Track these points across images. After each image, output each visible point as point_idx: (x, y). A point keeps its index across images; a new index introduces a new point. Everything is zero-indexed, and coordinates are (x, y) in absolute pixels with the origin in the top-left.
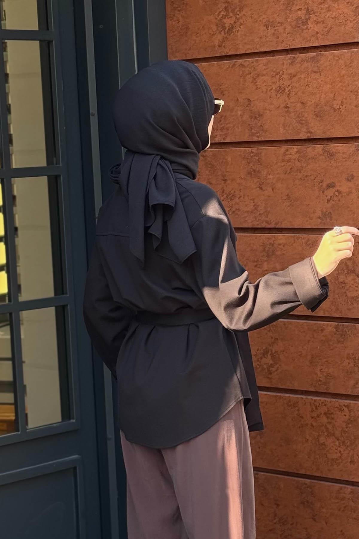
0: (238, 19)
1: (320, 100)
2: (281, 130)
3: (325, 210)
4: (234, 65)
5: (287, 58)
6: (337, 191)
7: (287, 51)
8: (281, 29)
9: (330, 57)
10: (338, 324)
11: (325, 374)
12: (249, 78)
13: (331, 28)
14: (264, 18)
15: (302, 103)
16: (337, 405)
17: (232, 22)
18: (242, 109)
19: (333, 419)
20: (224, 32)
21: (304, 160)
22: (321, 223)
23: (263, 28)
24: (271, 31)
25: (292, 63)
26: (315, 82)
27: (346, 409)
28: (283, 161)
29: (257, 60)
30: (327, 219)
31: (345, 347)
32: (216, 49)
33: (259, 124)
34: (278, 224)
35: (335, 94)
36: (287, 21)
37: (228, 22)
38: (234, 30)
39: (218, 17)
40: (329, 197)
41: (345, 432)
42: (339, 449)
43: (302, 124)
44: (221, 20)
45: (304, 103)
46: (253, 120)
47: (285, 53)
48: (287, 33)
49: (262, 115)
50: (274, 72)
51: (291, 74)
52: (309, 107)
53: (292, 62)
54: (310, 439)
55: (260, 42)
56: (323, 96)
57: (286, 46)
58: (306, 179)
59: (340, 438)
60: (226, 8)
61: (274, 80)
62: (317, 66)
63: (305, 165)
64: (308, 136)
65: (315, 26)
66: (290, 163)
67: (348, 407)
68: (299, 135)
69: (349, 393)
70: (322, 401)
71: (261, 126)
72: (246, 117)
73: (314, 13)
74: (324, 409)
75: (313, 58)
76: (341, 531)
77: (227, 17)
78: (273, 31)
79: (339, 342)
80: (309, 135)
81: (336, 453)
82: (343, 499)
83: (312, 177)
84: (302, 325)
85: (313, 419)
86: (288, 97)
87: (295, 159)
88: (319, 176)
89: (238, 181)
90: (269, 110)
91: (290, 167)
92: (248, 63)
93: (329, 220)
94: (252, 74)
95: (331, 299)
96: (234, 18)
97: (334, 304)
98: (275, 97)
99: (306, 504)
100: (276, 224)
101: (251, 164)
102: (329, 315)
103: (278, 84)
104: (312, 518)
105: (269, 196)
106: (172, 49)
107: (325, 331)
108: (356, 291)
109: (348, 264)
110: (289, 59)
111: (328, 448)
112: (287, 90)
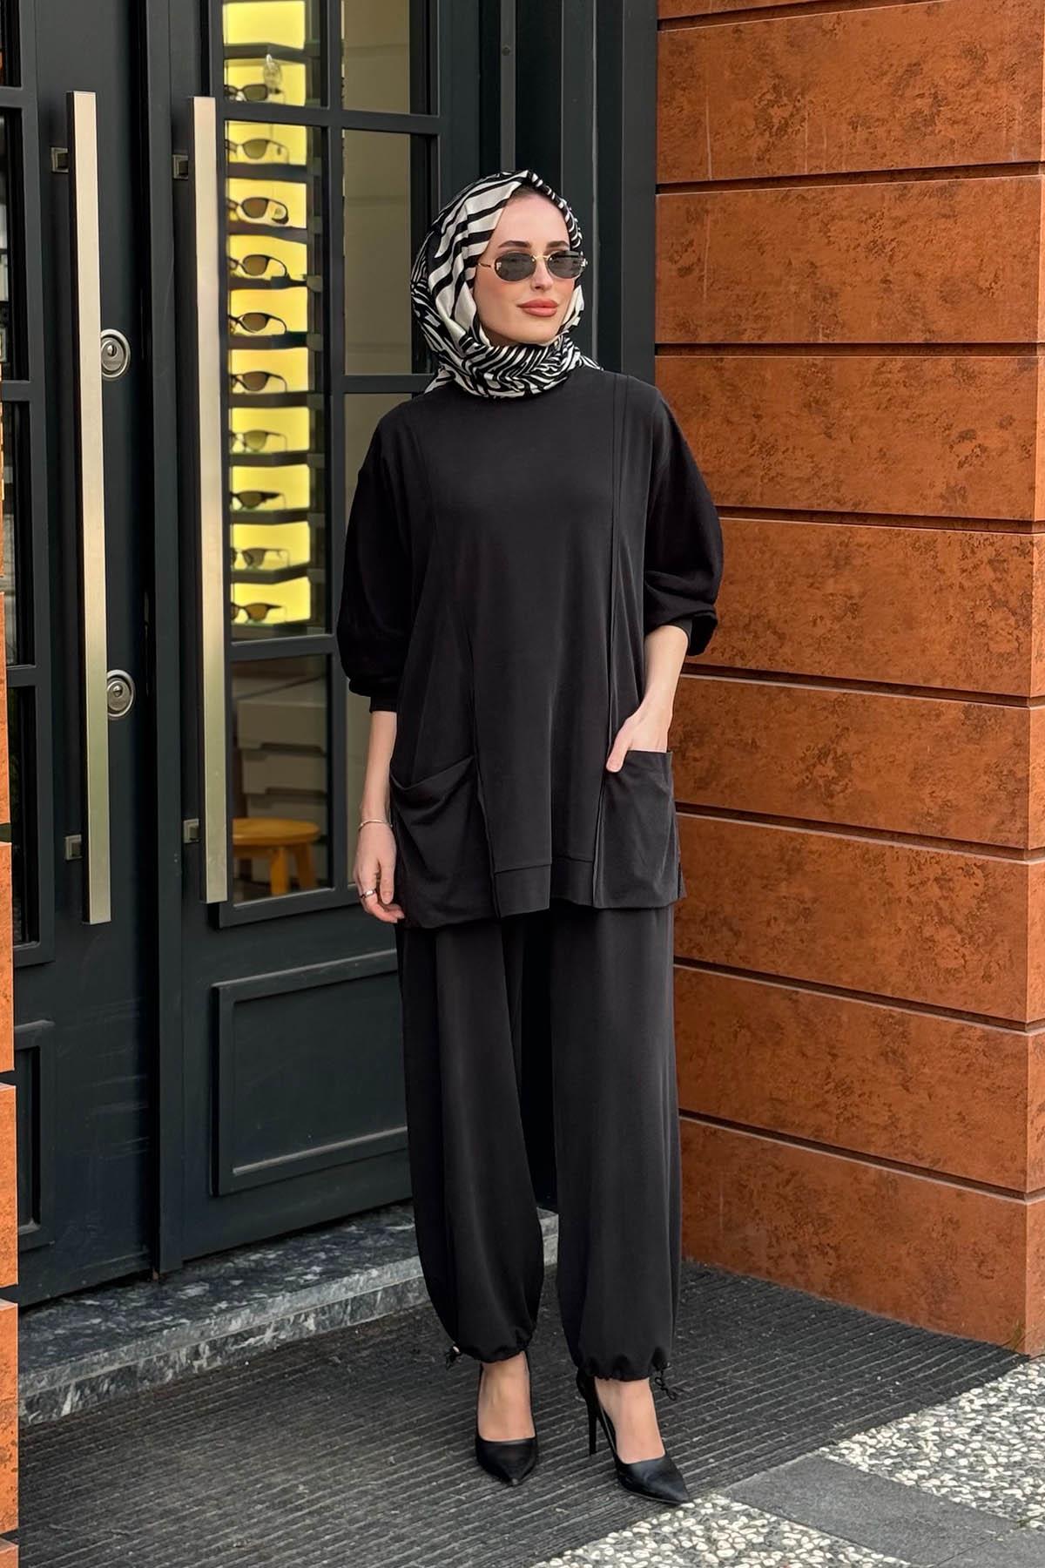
0: (798, 110)
1: (952, 271)
2: (874, 324)
3: (953, 483)
4: (786, 196)
5: (892, 188)
6: (979, 446)
7: (892, 175)
8: (881, 132)
9: (977, 189)
10: (970, 706)
11: (940, 801)
12: (814, 224)
13: (980, 133)
14: (847, 111)
15: (918, 275)
16: (961, 863)
17: (786, 115)
18: (798, 280)
20: (770, 132)
21: (916, 384)
22: (944, 506)
23: (844, 127)
24: (862, 133)
26: (944, 234)
27: (979, 873)
28: (874, 383)
29: (834, 189)
30: (955, 500)
31: (982, 751)
32: (753, 163)
33: (831, 312)
34: (860, 504)
35: (982, 261)
36: (895, 117)
37: (777, 114)
38: (790, 130)
39: (760, 103)
40: (962, 458)
41: (975, 917)
42: (962, 950)
43: (915, 315)
44: (764, 110)
45: (920, 275)
46: (818, 303)
47: (888, 178)
48: (893, 139)
49: (836, 295)
50: (864, 212)
51: (897, 218)
52: (930, 282)
53: (901, 196)
54: (904, 928)
55: (839, 155)
56: (959, 263)
57: (891, 163)
58: (919, 420)
59: (964, 929)
60: (775, 87)
61: (864, 228)
62: (950, 206)
63: (916, 394)
64: (926, 339)
65: (950, 128)
66: (887, 390)
67: (982, 867)
68: (908, 335)
69: (986, 842)
70: (931, 855)
71: (835, 315)
72: (806, 296)
73: (947, 105)
74: (932, 871)
75: (942, 189)
76: (959, 1114)
77: (776, 106)
78: (865, 135)
79: (970, 740)
80: (928, 336)
81: (956, 958)
82: (965, 1050)
83: (931, 418)
85: (913, 889)
86: (889, 261)
87: (897, 383)
88: (944, 416)
89: (785, 420)
90: (851, 285)
91: (888, 397)
92: (814, 194)
93: (959, 501)
94: (821, 215)
95: (958, 656)
96: (790, 108)
97: (964, 664)
98: (864, 260)
99: (891, 1056)
100: (856, 505)
101: (811, 389)
102: (952, 687)
103: (870, 238)
104: (903, 1085)
105: (843, 451)
106: (665, 161)
107: (943, 718)
108: (1009, 641)
109: (995, 588)
110: (896, 190)
111: (940, 948)
112: (888, 249)
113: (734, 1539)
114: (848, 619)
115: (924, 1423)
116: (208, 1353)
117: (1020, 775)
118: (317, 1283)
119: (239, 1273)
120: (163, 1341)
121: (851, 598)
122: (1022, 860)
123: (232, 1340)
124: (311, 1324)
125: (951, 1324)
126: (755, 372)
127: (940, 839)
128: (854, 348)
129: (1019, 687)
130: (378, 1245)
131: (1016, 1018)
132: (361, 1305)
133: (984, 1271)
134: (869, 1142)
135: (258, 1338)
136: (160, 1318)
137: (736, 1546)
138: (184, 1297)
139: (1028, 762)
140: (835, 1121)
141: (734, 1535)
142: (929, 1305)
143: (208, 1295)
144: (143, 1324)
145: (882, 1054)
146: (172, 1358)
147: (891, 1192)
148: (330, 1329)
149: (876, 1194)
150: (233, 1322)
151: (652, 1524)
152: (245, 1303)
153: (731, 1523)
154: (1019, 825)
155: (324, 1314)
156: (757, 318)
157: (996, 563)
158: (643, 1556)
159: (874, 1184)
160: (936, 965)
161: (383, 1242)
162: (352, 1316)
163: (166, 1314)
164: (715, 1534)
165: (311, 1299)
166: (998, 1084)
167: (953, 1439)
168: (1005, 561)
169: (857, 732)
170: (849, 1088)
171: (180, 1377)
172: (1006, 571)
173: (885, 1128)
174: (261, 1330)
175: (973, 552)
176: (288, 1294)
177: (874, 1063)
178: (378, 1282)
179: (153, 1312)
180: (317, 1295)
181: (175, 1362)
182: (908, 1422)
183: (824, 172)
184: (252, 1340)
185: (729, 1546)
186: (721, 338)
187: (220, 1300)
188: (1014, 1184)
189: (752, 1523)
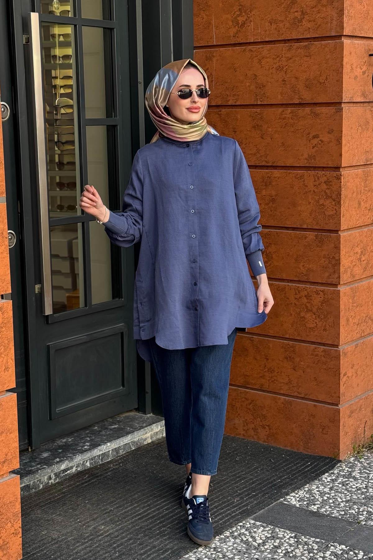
0: (249, 18)
1: (309, 76)
2: (279, 96)
3: (310, 154)
4: (245, 50)
5: (285, 46)
6: (320, 140)
7: (285, 41)
8: (281, 25)
9: (319, 46)
10: (317, 234)
11: (306, 269)
12: (256, 60)
13: (320, 25)
14: (268, 18)
15: (296, 78)
16: (315, 290)
17: (244, 20)
18: (250, 81)
19: (311, 300)
20: (238, 26)
21: (296, 118)
22: (307, 163)
23: (267, 24)
24: (274, 26)
25: (289, 50)
26: (306, 63)
27: (321, 293)
28: (280, 118)
29: (263, 47)
30: (311, 160)
31: (323, 250)
32: (232, 38)
33: (263, 92)
34: (275, 162)
35: (321, 72)
36: (287, 19)
38: (246, 25)
39: (234, 15)
40: (314, 145)
41: (320, 309)
42: (315, 321)
43: (295, 93)
44: (236, 18)
46: (258, 89)
47: (284, 42)
48: (286, 28)
49: (265, 86)
50: (275, 55)
51: (288, 57)
52: (301, 81)
54: (294, 313)
55: (265, 34)
56: (312, 73)
57: (285, 37)
58: (297, 131)
59: (316, 313)
60: (240, 9)
61: (275, 61)
62: (308, 52)
63: (296, 122)
64: (299, 102)
65: (308, 23)
66: (285, 120)
67: (323, 291)
68: (293, 100)
69: (324, 282)
70: (303, 287)
71: (264, 94)
72: (253, 87)
73: (307, 15)
74: (306, 293)
75: (305, 46)
76: (315, 378)
77: (240, 16)
78: (275, 27)
79: (318, 246)
80: (300, 100)
81: (313, 323)
82: (317, 355)
83: (302, 131)
84: (290, 234)
85: (296, 300)
86: (285, 73)
87: (288, 118)
88: (307, 130)
89: (246, 133)
90: (270, 82)
91: (285, 123)
92: (255, 49)
93: (313, 161)
94: (258, 57)
95: (313, 216)
96: (246, 17)
97: (315, 220)
98: (275, 73)
99: (289, 358)
100: (273, 163)
101: (255, 121)
102: (311, 227)
103: (278, 64)
104: (293, 369)
105: (268, 143)
106: (197, 38)
107: (307, 239)
108: (332, 211)
109: (327, 192)
110: (287, 47)
111: (307, 320)
112: (285, 68)
113: (260, 536)
114: (271, 204)
115: (313, 488)
116: (54, 477)
117: (337, 258)
118: (90, 450)
119: (60, 447)
120: (39, 474)
121: (272, 197)
122: (337, 288)
123: (62, 472)
124: (88, 464)
125: (312, 450)
126: (234, 115)
127: (307, 282)
128: (271, 105)
129: (336, 227)
130: (107, 434)
131: (336, 344)
132: (105, 456)
133: (324, 432)
134: (281, 389)
135: (71, 470)
136: (36, 466)
137: (262, 538)
138: (42, 457)
139: (340, 254)
140: (268, 382)
141: (260, 534)
142: (304, 445)
143: (51, 456)
144: (30, 469)
145: (285, 358)
146: (42, 480)
147: (289, 406)
148: (95, 465)
149: (283, 407)
150: (62, 465)
151: (230, 532)
152: (65, 459)
153: (258, 530)
154: (336, 276)
155: (92, 460)
156: (235, 95)
157: (327, 182)
158: (230, 545)
159: (283, 403)
160: (305, 326)
161: (109, 432)
162: (102, 460)
163: (38, 464)
164: (254, 535)
165: (88, 455)
166: (329, 367)
167: (325, 493)
168: (330, 182)
169: (275, 244)
170: (273, 370)
171: (45, 487)
172: (331, 185)
173: (287, 384)
174: (72, 468)
175: (318, 179)
176: (80, 454)
177: (282, 361)
178: (110, 447)
179: (33, 464)
180: (90, 454)
181: (43, 482)
182: (307, 487)
183: (259, 41)
184: (69, 472)
185: (259, 539)
186: (220, 103)
187: (56, 458)
188: (335, 402)
189: (265, 529)
